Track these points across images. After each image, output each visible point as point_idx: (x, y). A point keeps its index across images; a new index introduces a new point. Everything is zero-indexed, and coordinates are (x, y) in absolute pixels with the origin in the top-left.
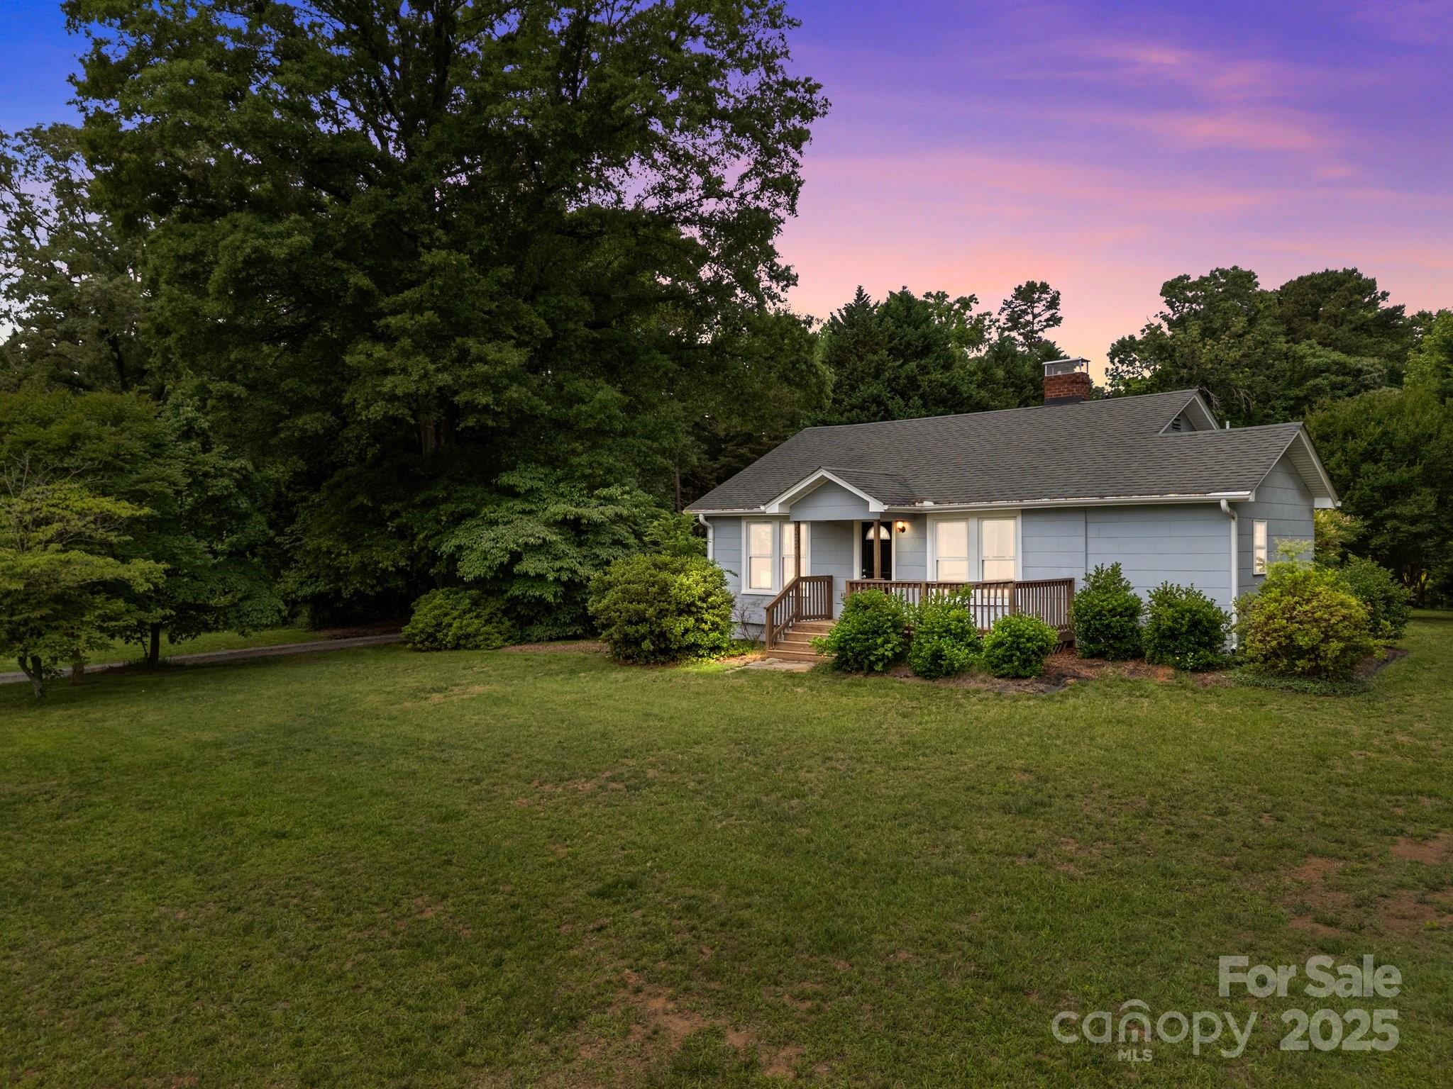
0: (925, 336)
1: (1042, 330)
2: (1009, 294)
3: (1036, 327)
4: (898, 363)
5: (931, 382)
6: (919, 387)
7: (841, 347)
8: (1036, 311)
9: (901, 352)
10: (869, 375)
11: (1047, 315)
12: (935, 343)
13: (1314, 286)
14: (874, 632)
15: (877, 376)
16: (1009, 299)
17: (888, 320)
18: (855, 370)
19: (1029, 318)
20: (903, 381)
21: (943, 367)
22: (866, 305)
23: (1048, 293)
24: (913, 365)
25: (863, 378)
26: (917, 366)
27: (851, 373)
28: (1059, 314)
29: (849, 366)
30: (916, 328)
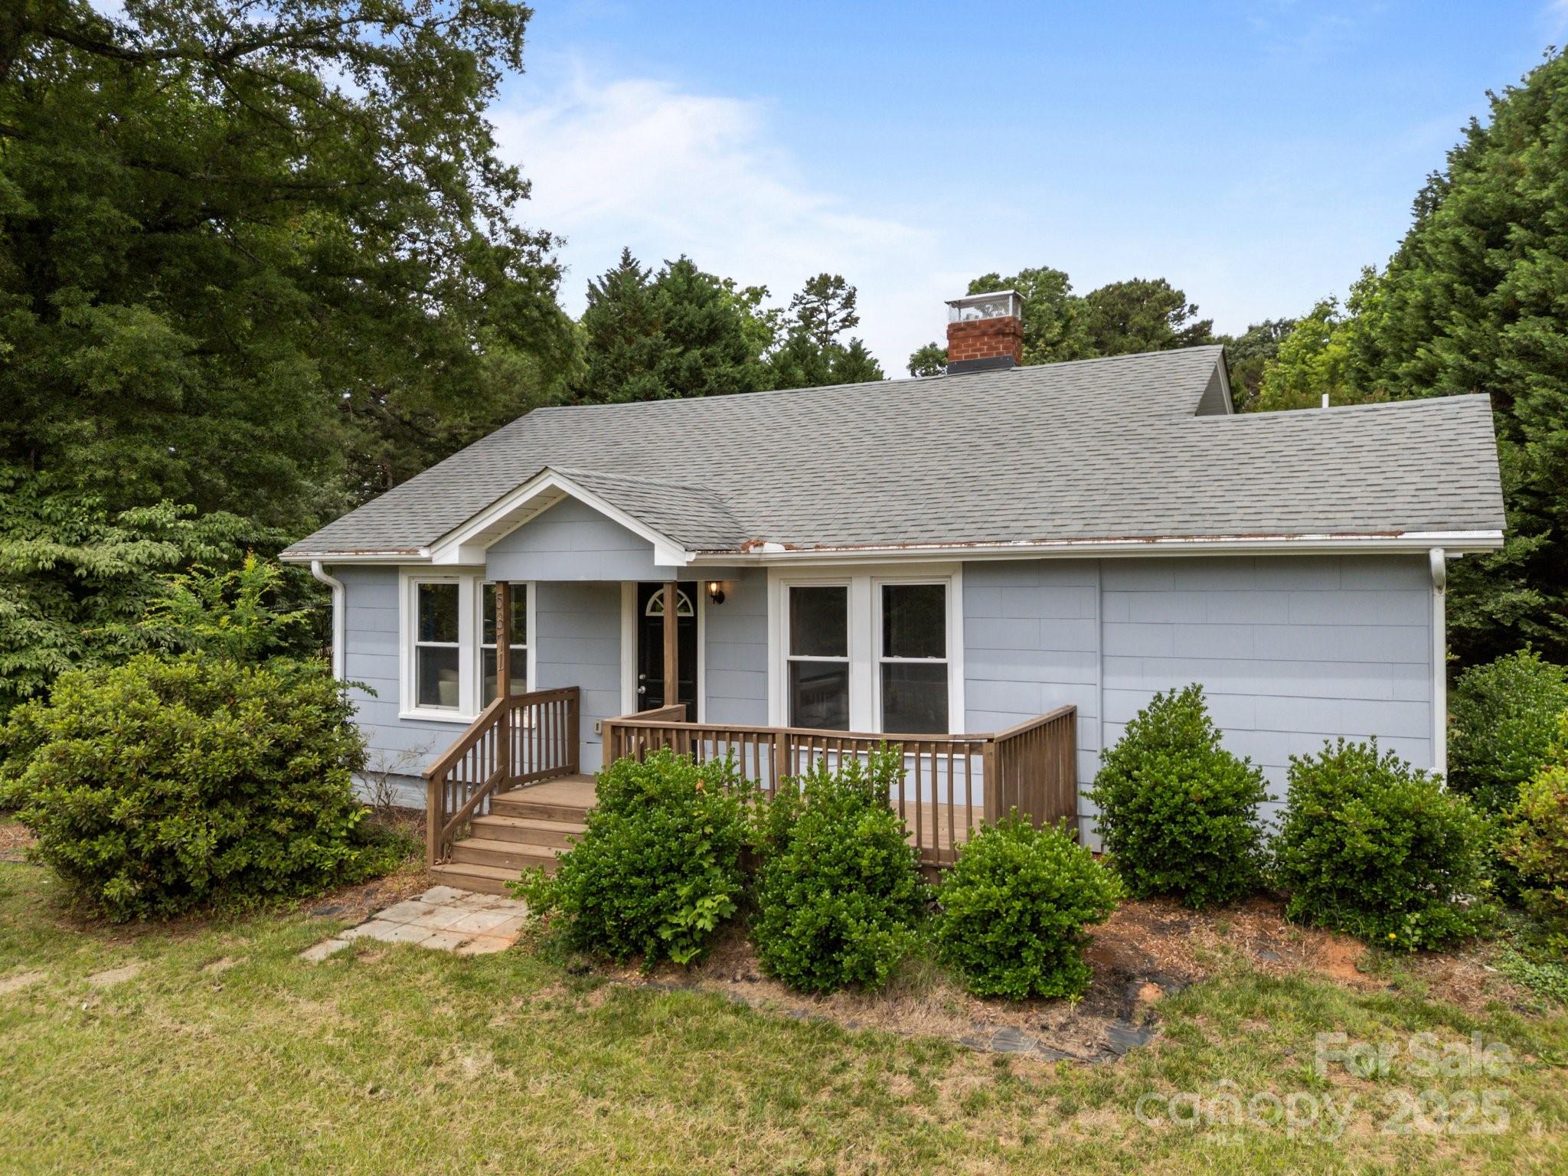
0: (711, 317)
1: (837, 331)
2: (800, 287)
3: (831, 328)
4: (678, 350)
5: (719, 376)
6: (704, 382)
7: (602, 325)
8: (831, 309)
9: (683, 336)
10: (641, 363)
11: (843, 314)
12: (725, 328)
13: (1123, 295)
14: (669, 868)
15: (650, 365)
16: (801, 293)
17: (663, 291)
18: (621, 355)
19: (823, 316)
20: (684, 374)
21: (733, 359)
22: (634, 272)
23: (843, 288)
24: (696, 353)
25: (632, 367)
26: (702, 355)
27: (617, 360)
28: (855, 314)
29: (614, 350)
30: (701, 307)
